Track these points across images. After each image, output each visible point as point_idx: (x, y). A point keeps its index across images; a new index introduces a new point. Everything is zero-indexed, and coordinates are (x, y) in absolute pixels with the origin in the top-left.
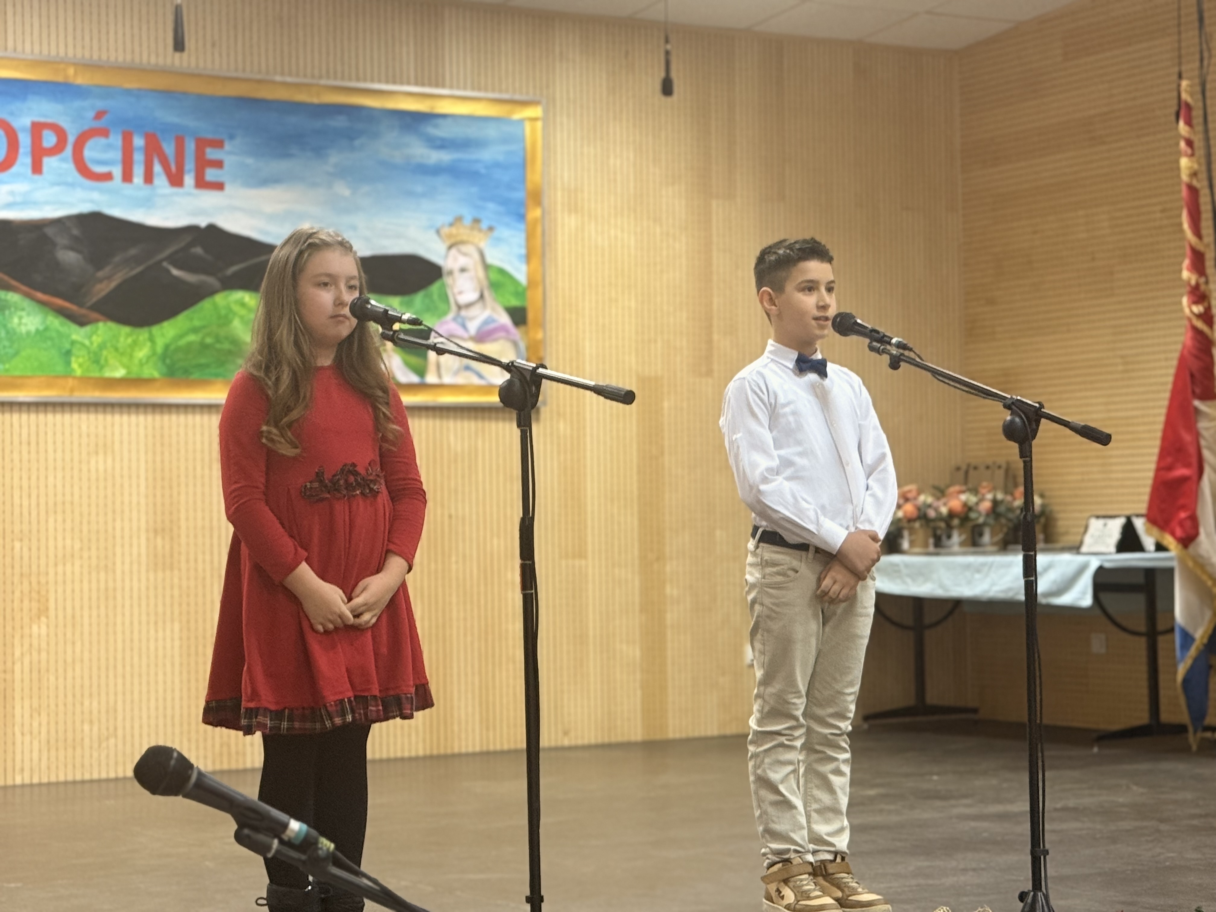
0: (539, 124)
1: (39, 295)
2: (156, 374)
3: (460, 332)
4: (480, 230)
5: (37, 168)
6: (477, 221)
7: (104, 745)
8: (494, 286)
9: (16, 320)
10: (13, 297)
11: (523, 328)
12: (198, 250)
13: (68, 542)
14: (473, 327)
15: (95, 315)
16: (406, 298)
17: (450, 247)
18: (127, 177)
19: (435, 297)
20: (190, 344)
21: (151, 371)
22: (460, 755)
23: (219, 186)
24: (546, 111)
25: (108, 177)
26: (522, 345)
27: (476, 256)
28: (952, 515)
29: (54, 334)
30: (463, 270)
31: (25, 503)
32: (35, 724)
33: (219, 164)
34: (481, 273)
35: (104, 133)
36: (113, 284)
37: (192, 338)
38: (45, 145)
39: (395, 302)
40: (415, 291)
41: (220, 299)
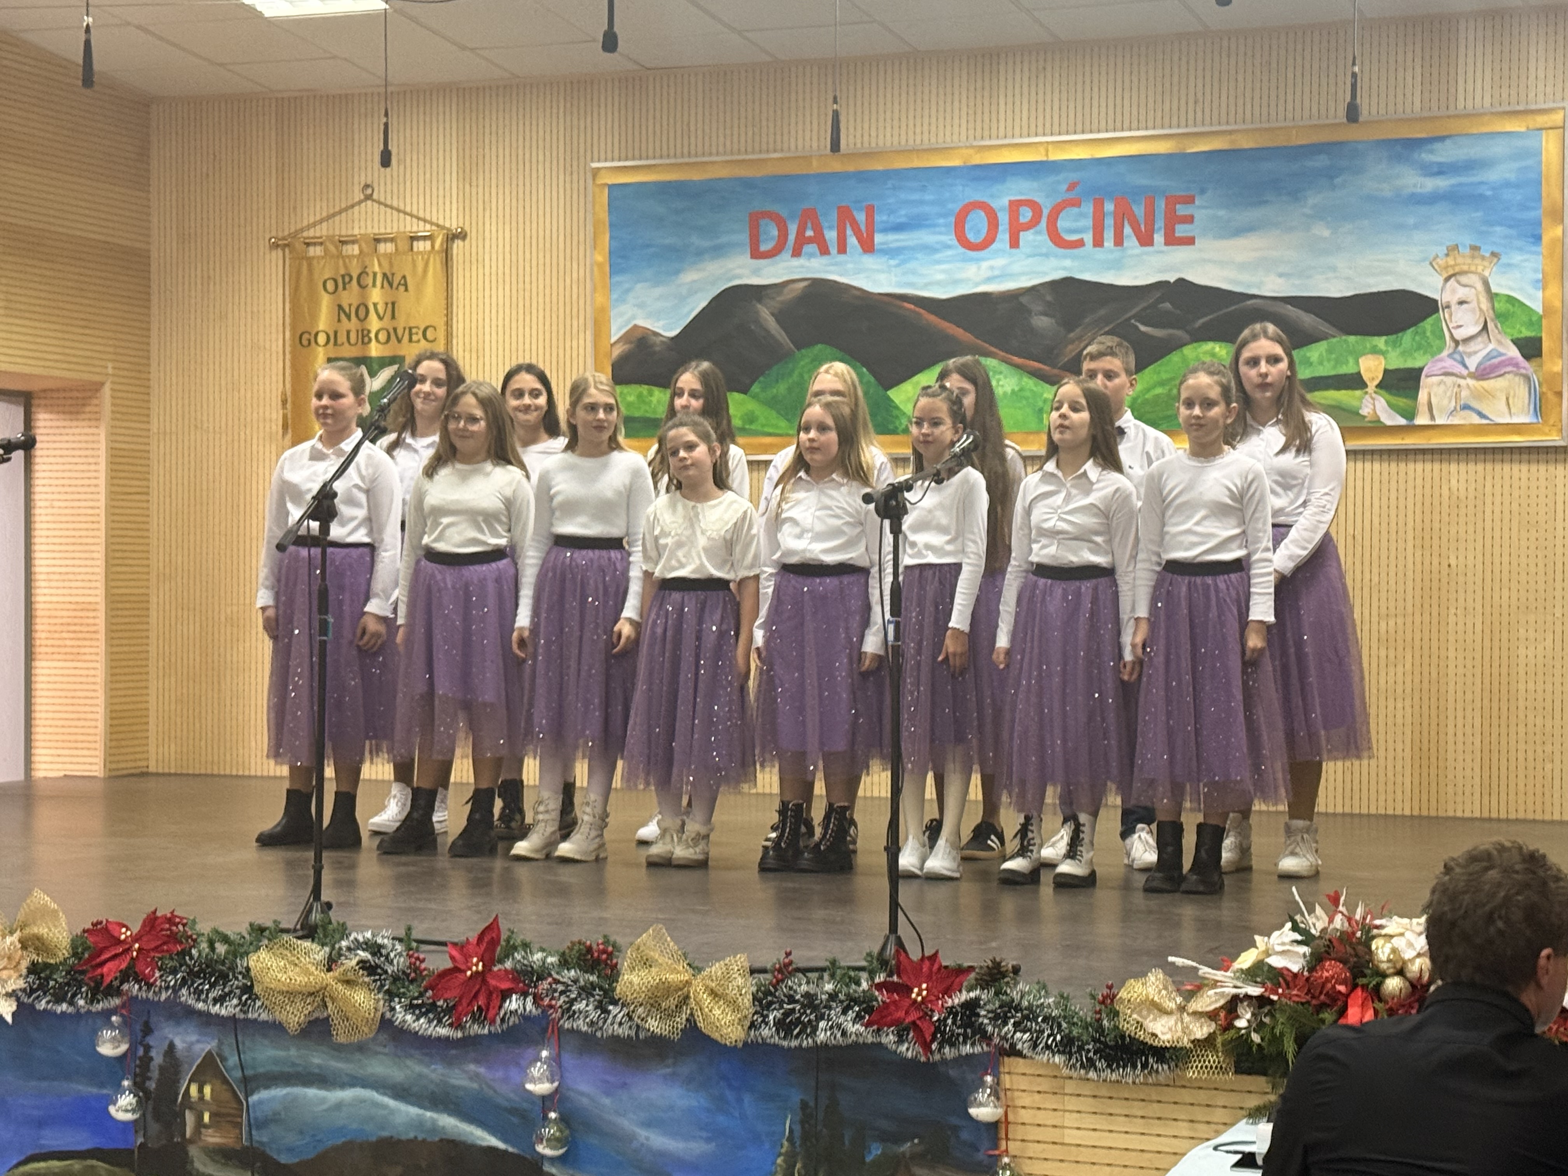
1: (1016, 359)
4: (1483, 258)
5: (1014, 243)
6: (1476, 248)
12: (1167, 305)
14: (1473, 363)
16: (1393, 337)
17: (1447, 279)
18: (1098, 242)
19: (1428, 333)
20: (1158, 396)
23: (1190, 241)
25: (1080, 243)
26: (1535, 379)
27: (1480, 286)
29: (1028, 394)
30: (1461, 303)
33: (1189, 219)
34: (1485, 305)
35: (1076, 203)
37: (1159, 390)
38: (1023, 220)
39: (1380, 342)
40: (1403, 329)
41: (1189, 351)
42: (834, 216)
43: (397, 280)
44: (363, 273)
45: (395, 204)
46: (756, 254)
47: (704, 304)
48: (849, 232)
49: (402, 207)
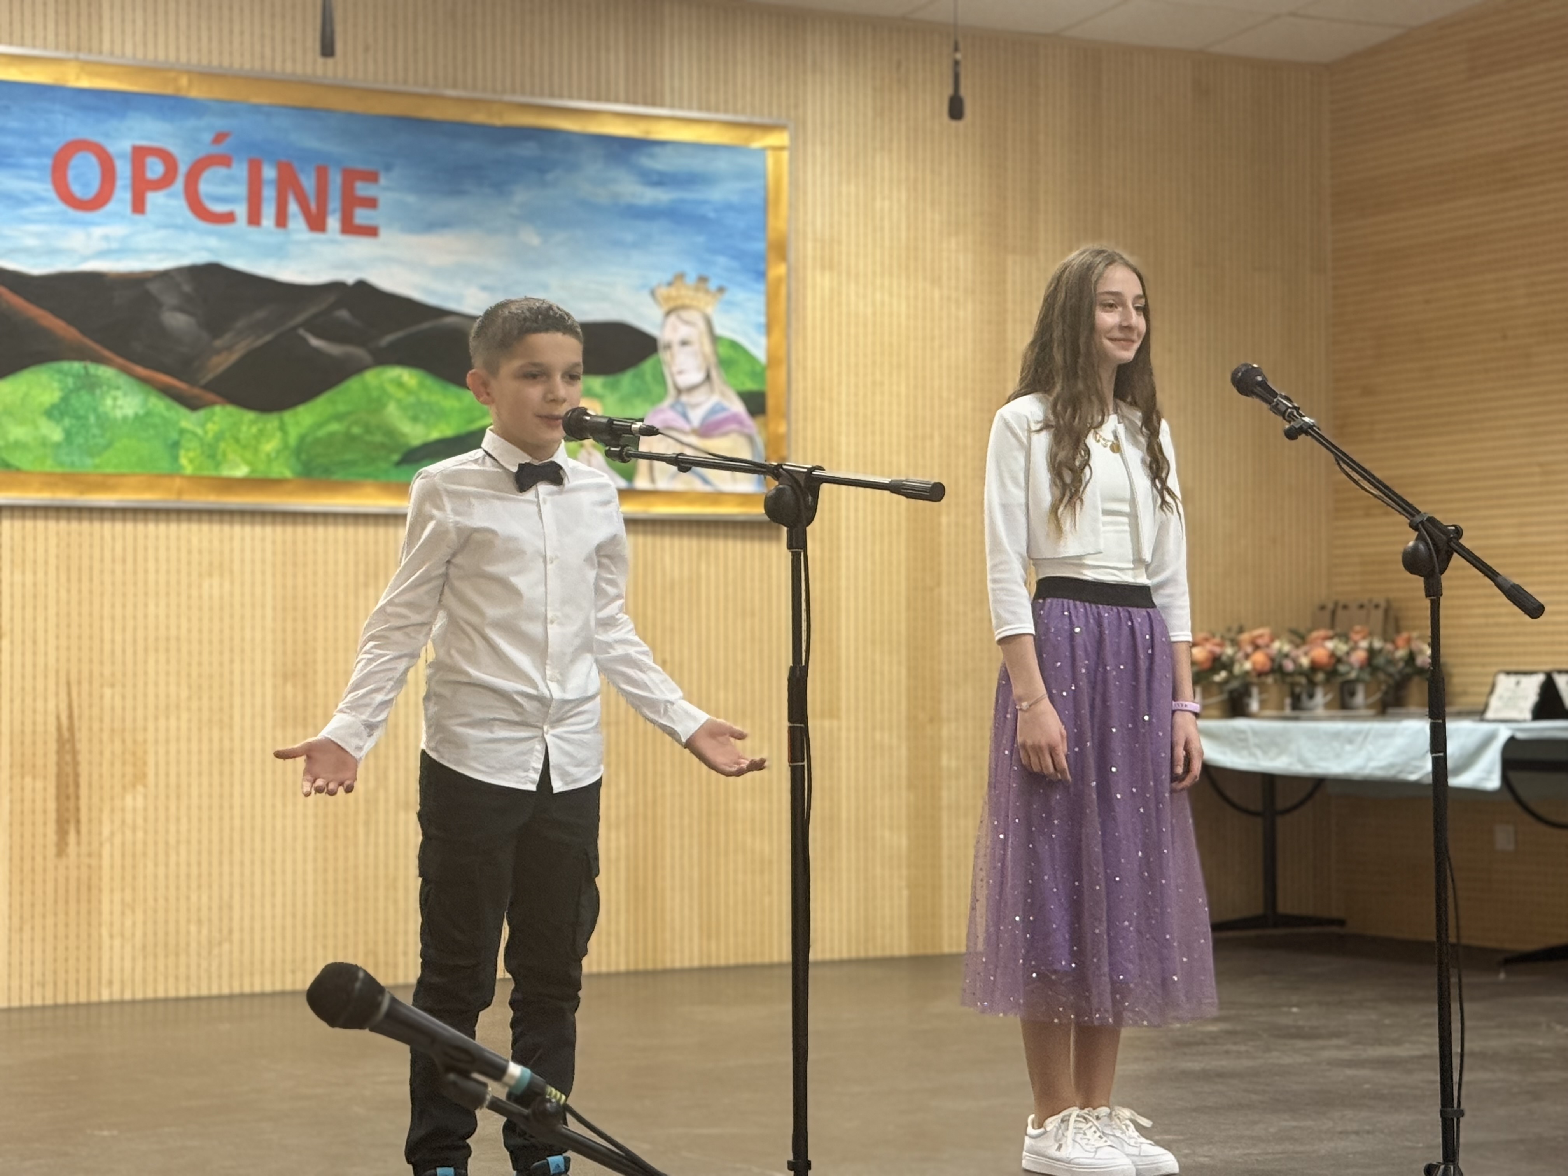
0: (785, 155)
1: (140, 370)
2: (288, 474)
3: (680, 423)
4: (707, 292)
5: (139, 206)
6: (703, 279)
7: (216, 951)
8: (725, 364)
9: (109, 402)
10: (105, 372)
11: (761, 419)
12: (343, 314)
13: (173, 689)
14: (696, 416)
15: (211, 396)
16: (610, 379)
17: (668, 313)
18: (254, 218)
19: (648, 377)
20: (332, 435)
21: (282, 470)
22: (673, 971)
23: (371, 231)
24: (794, 139)
25: (229, 218)
26: (760, 441)
27: (702, 325)
28: (1315, 667)
29: (157, 420)
30: (684, 343)
31: (118, 638)
32: (128, 923)
33: (371, 203)
34: (708, 348)
35: (225, 161)
36: (234, 357)
37: (335, 427)
39: (596, 383)
40: (620, 369)
41: (371, 377)
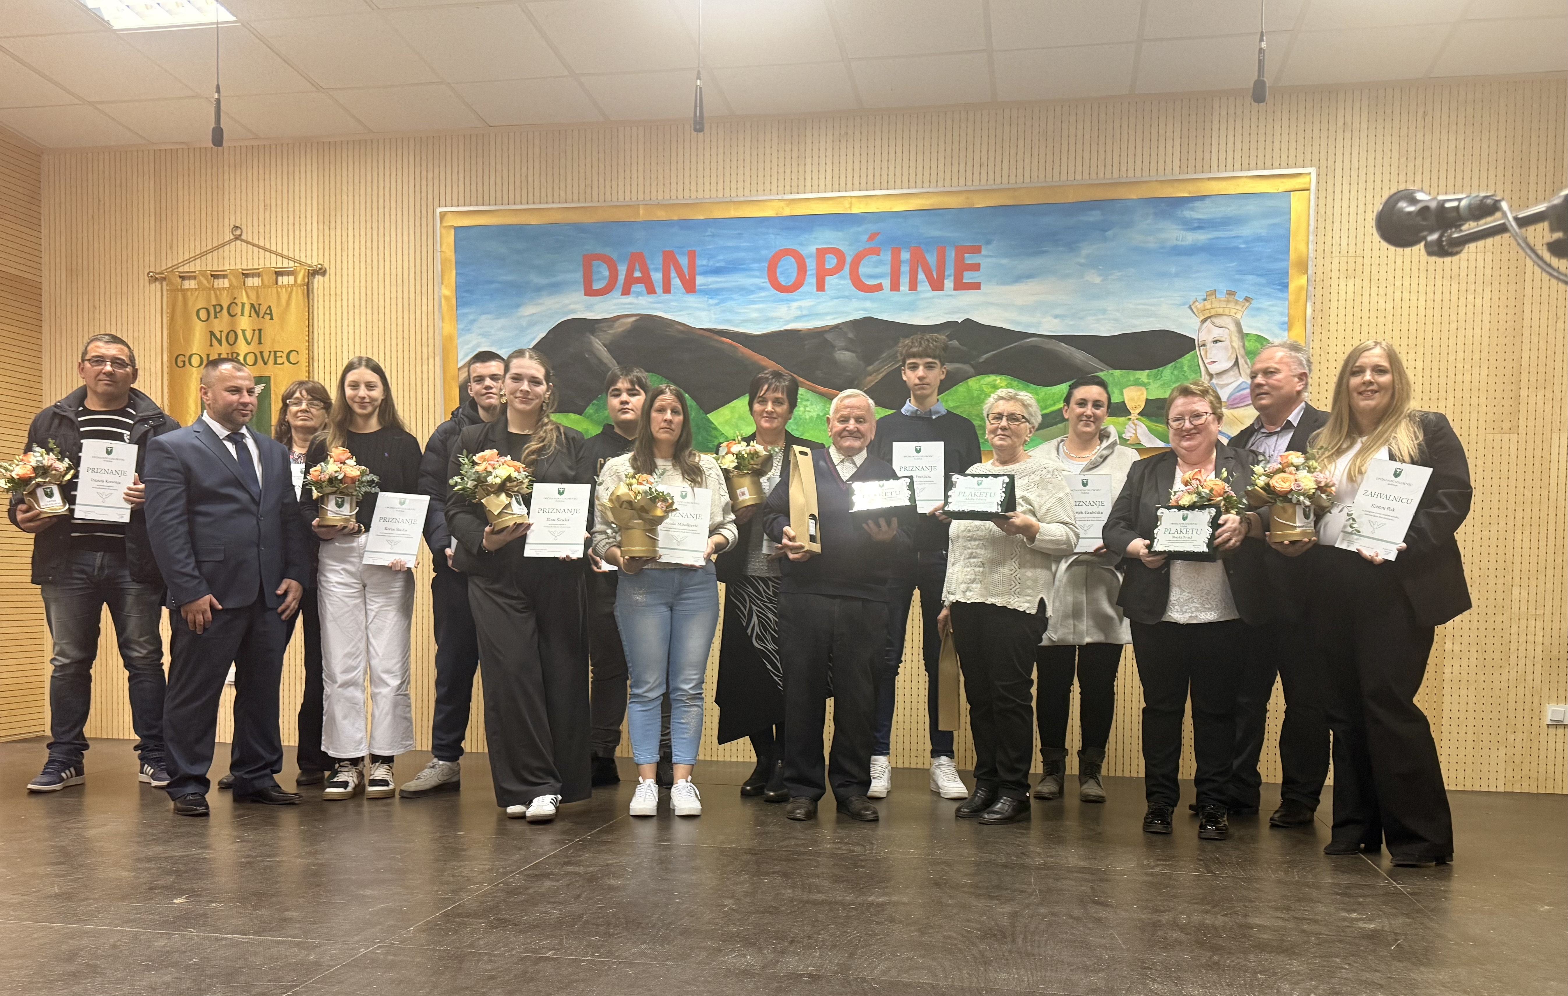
1: (820, 387)
4: (1237, 302)
5: (821, 287)
6: (1231, 293)
14: (1225, 394)
16: (1154, 372)
17: (1204, 321)
18: (895, 287)
19: (1186, 367)
23: (976, 286)
25: (879, 288)
27: (1233, 327)
30: (1216, 342)
33: (976, 267)
34: (1237, 343)
35: (876, 252)
36: (881, 376)
38: (827, 266)
39: (1143, 375)
40: (1164, 364)
41: (973, 383)
42: (660, 259)
43: (263, 309)
44: (233, 303)
45: (261, 244)
46: (590, 292)
47: (543, 335)
48: (673, 274)
49: (268, 246)
